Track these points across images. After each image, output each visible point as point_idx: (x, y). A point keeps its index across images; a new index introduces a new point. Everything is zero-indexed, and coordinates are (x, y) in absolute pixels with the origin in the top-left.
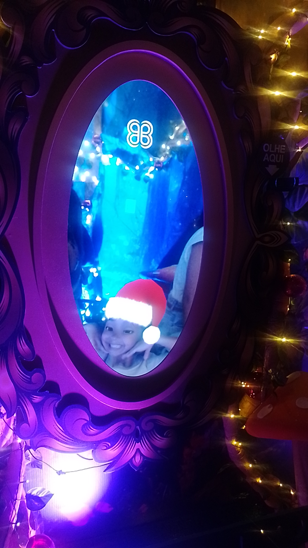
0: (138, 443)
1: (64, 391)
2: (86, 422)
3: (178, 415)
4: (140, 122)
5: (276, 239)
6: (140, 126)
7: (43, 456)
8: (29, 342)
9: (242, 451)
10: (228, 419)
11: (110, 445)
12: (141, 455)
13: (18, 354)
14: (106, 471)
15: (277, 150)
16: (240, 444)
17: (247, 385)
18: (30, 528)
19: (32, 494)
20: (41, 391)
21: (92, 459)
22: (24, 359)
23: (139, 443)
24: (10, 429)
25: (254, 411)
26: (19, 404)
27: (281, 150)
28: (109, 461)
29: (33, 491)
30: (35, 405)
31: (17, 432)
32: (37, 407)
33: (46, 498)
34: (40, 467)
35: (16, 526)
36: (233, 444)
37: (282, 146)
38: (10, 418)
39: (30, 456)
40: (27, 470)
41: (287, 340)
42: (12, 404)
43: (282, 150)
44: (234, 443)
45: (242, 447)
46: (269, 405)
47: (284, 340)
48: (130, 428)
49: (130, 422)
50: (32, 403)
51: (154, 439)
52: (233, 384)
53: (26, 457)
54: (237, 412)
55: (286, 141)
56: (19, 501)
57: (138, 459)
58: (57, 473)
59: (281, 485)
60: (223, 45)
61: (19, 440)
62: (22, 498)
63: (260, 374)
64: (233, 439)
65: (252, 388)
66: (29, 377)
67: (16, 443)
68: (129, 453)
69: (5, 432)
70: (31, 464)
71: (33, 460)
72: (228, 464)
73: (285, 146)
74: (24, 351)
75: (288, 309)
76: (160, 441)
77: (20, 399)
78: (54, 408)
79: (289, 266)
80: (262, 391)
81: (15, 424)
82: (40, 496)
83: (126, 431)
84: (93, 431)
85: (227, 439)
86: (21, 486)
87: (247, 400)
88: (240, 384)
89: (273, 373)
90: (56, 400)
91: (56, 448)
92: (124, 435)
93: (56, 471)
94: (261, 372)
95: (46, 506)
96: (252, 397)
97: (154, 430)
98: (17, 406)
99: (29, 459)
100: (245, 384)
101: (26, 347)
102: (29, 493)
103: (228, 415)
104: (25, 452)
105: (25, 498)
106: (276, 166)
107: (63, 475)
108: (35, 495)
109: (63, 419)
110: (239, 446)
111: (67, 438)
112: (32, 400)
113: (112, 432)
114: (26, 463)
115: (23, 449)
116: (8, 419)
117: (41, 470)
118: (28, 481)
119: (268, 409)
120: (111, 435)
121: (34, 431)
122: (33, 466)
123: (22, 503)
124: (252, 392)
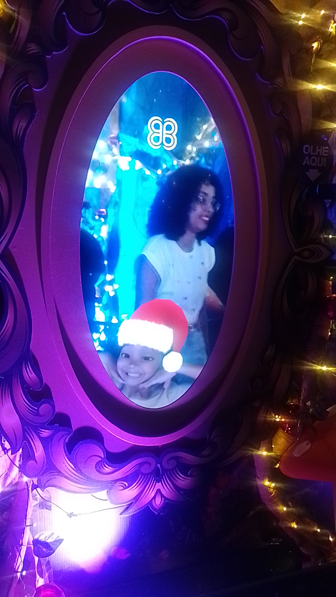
0: (158, 483)
1: (75, 425)
2: (100, 459)
3: (204, 451)
4: (163, 120)
5: (317, 254)
6: (163, 123)
7: (52, 496)
8: (36, 369)
9: (275, 492)
10: (260, 457)
11: (127, 485)
12: (162, 496)
13: (23, 382)
14: (123, 514)
15: (319, 152)
16: (273, 485)
17: (281, 418)
18: (38, 576)
19: (39, 539)
20: (50, 424)
21: (107, 500)
22: (31, 389)
23: (160, 483)
24: (15, 466)
25: (289, 447)
26: (25, 438)
27: (323, 152)
28: (126, 503)
29: (40, 535)
30: (42, 440)
31: (23, 469)
32: (46, 442)
33: (56, 543)
34: (49, 508)
35: (21, 575)
36: (265, 485)
37: (324, 148)
38: (15, 454)
39: (38, 496)
40: (34, 511)
41: (328, 369)
42: (17, 439)
43: (325, 153)
44: (267, 483)
45: (275, 488)
46: (306, 442)
47: (325, 368)
48: (150, 467)
49: (150, 459)
50: (40, 438)
51: (177, 479)
52: (265, 417)
53: (33, 497)
54: (270, 449)
55: (329, 142)
56: (24, 547)
57: (158, 502)
58: (68, 515)
59: (319, 530)
60: (259, 31)
61: (25, 479)
62: (28, 543)
63: (296, 407)
64: (265, 479)
65: (287, 422)
66: (36, 408)
67: (22, 482)
68: (148, 493)
69: (10, 469)
70: (38, 505)
71: (41, 501)
72: (259, 507)
73: (327, 148)
74: (31, 379)
75: (330, 334)
76: (183, 481)
77: (26, 433)
78: (64, 443)
79: (330, 284)
80: (299, 425)
81: (21, 461)
82: (48, 541)
83: (145, 469)
84: (108, 469)
85: (258, 478)
86: (27, 530)
87: (281, 435)
88: (273, 418)
89: (312, 406)
90: (66, 434)
91: (67, 488)
92: (142, 474)
93: (67, 513)
94: (298, 404)
95: (55, 553)
96: (287, 432)
97: (177, 469)
98: (23, 441)
99: (36, 500)
100: (280, 417)
101: (33, 375)
102: (36, 538)
103: (260, 453)
104: (32, 491)
105: (32, 543)
106: (317, 171)
107: (75, 517)
108: (43, 540)
109: (75, 456)
110: (271, 487)
111: (79, 477)
112: (40, 434)
113: (130, 470)
114: (33, 503)
115: (30, 489)
116: (12, 455)
117: (50, 511)
118: (35, 525)
119: (305, 446)
120: (128, 473)
121: (42, 469)
122: (41, 506)
123: (28, 549)
124: (287, 426)
